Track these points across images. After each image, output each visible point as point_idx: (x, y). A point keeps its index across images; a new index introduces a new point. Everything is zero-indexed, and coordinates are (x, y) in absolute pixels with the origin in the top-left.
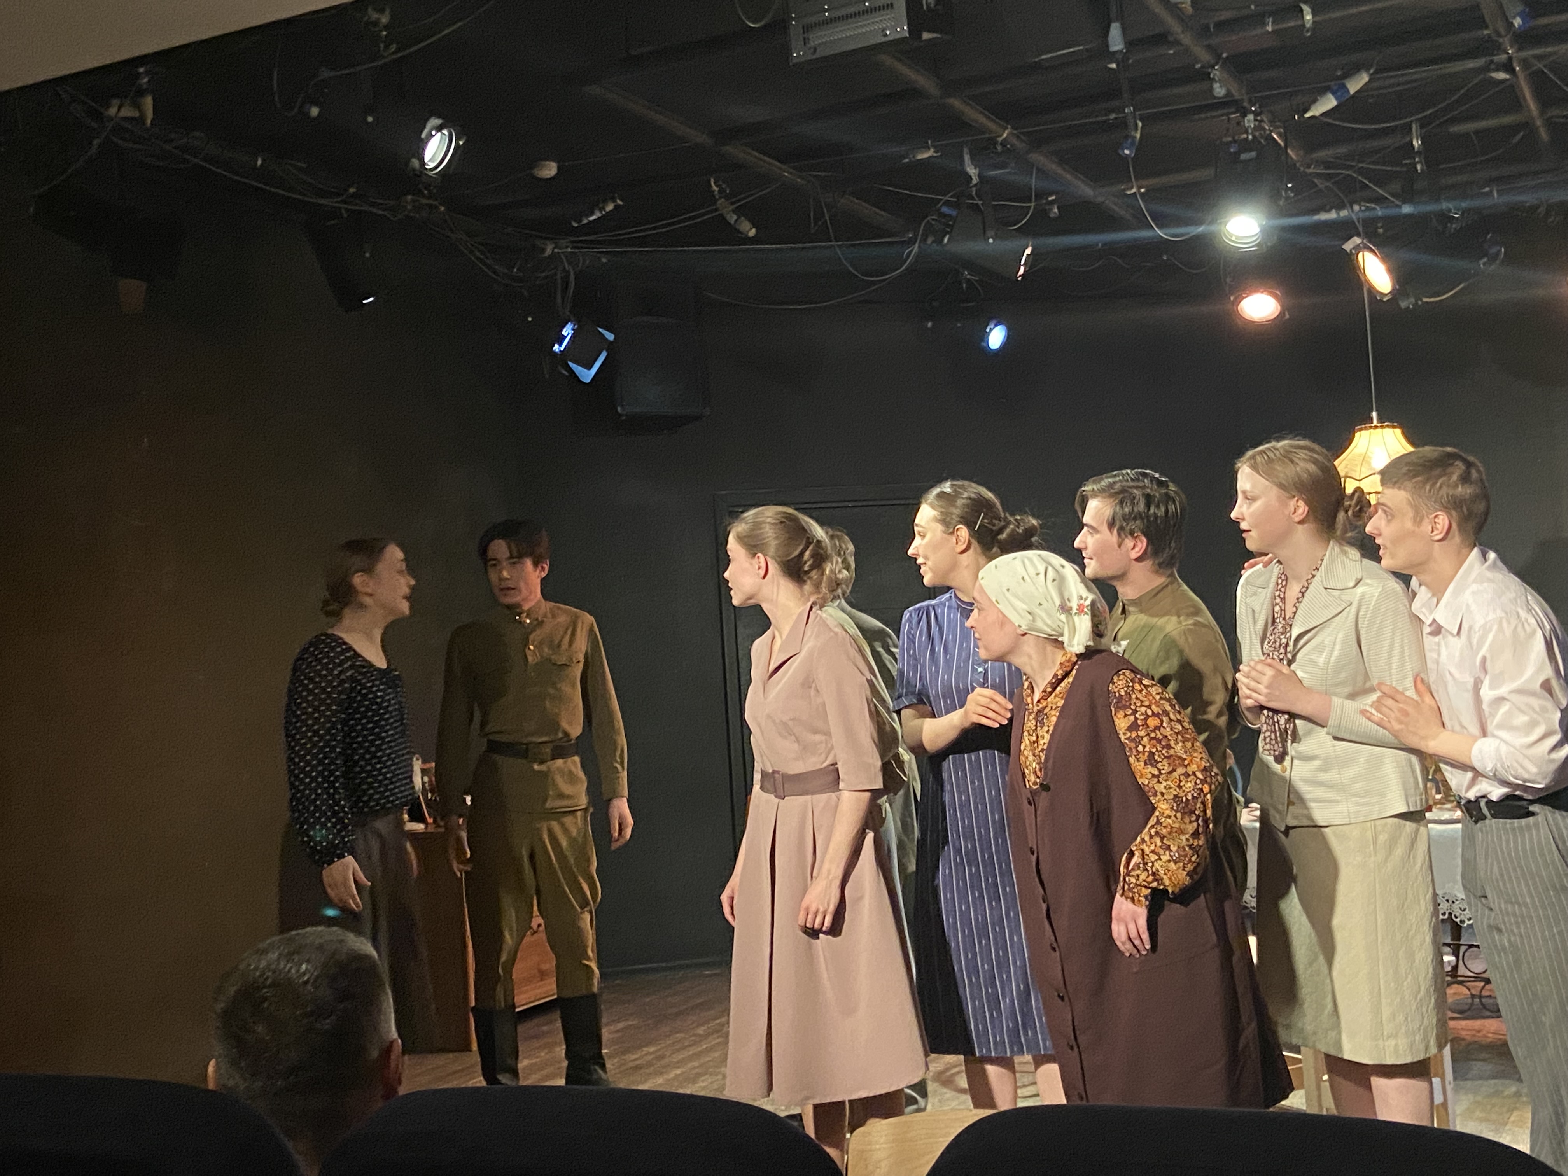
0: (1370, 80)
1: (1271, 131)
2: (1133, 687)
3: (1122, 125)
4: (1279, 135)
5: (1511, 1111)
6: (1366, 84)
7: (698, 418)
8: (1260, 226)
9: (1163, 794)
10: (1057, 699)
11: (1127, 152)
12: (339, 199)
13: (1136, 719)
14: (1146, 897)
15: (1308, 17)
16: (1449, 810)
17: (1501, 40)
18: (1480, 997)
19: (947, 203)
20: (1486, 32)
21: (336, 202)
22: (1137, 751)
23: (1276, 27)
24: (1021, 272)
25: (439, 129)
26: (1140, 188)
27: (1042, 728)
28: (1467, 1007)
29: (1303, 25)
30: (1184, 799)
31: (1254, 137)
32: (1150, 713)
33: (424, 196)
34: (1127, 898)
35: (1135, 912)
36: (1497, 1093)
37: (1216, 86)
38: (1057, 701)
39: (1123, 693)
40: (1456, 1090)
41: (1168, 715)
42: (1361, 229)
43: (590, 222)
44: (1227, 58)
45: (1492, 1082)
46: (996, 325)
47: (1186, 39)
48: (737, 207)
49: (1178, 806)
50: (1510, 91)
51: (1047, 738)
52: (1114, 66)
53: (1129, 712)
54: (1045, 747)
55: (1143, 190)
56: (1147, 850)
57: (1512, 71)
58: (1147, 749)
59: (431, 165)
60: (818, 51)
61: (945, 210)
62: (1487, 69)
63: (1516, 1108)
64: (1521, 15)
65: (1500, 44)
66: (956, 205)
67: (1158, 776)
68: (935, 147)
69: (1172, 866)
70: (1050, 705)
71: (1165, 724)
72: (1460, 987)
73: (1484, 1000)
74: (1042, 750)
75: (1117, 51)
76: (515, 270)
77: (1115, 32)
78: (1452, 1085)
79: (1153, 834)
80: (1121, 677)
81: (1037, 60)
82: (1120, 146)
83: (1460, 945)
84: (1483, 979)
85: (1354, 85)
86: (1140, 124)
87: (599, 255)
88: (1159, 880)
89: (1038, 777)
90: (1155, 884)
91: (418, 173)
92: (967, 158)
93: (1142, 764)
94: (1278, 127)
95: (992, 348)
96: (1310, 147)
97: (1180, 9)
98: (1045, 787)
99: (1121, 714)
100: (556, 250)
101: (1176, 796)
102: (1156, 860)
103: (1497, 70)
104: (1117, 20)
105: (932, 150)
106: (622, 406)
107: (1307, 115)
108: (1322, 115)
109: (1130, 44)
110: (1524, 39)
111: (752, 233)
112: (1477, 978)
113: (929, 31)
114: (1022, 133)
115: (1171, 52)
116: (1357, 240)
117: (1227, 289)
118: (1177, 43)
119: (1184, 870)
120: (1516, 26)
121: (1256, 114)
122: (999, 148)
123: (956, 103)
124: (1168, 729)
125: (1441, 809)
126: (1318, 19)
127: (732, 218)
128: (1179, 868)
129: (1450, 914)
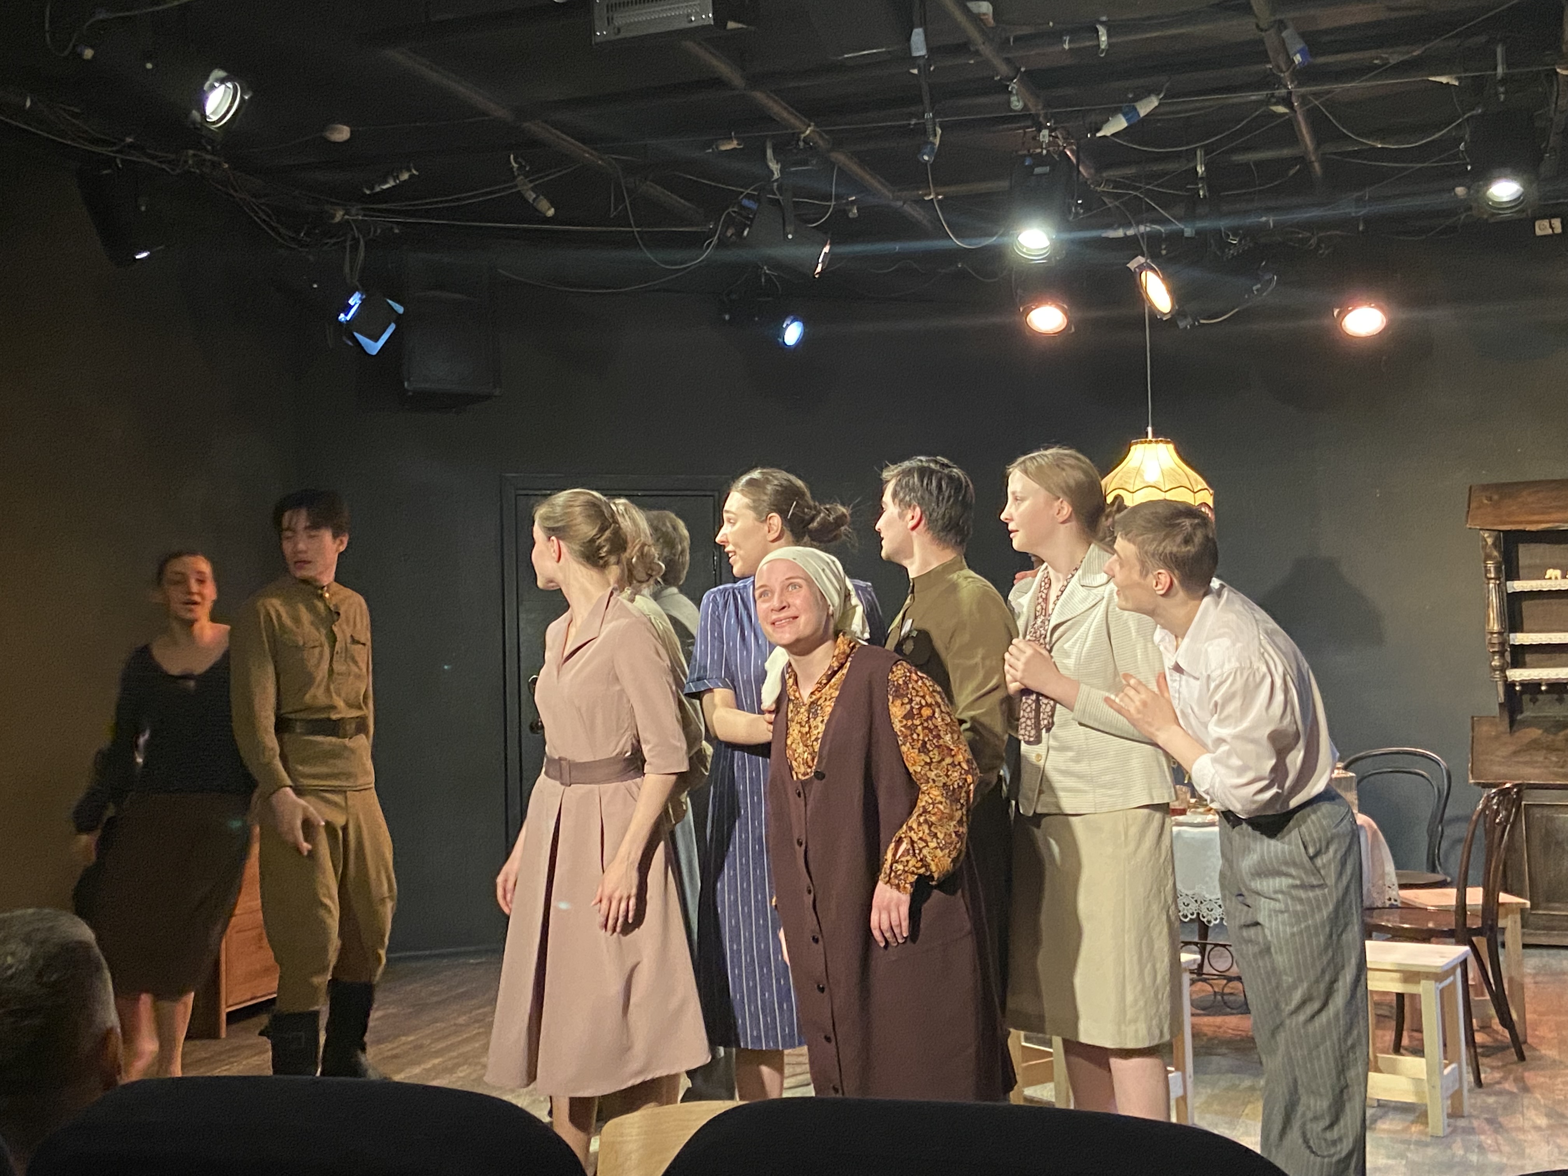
0: (1160, 104)
1: (1065, 147)
2: (910, 677)
3: (922, 131)
4: (1072, 151)
5: (1245, 1104)
6: (1156, 107)
7: (488, 397)
8: (1051, 240)
9: (934, 781)
10: (832, 690)
11: (926, 158)
12: (114, 149)
13: (912, 708)
14: (911, 883)
15: (1104, 38)
16: (1201, 813)
17: (1282, 75)
18: (1223, 994)
19: (749, 197)
20: (1269, 66)
21: (111, 151)
22: (912, 738)
23: (1072, 46)
24: (819, 269)
25: (222, 81)
26: (937, 194)
27: (815, 719)
28: (1209, 1004)
29: (1099, 46)
30: (951, 788)
31: (1048, 151)
32: (923, 702)
33: (207, 151)
34: (891, 885)
35: (899, 899)
36: (1233, 1087)
37: (1014, 99)
38: (832, 692)
39: (901, 682)
40: (1195, 1084)
41: (939, 707)
42: (1145, 249)
43: (384, 191)
44: (1025, 72)
45: (1230, 1075)
46: (792, 322)
47: (986, 50)
48: (536, 186)
49: (947, 793)
50: (1289, 124)
51: (822, 728)
52: (915, 71)
53: (906, 700)
54: (820, 736)
55: (940, 197)
56: (915, 838)
57: (1290, 105)
58: (921, 737)
59: (214, 118)
60: (622, 31)
61: (746, 202)
62: (1267, 102)
63: (1249, 1102)
64: (1301, 52)
65: (1280, 78)
66: (756, 199)
67: (929, 764)
68: (737, 139)
69: (939, 853)
70: (824, 697)
71: (937, 715)
72: (1205, 984)
73: (1225, 997)
74: (816, 739)
75: (920, 57)
76: (302, 235)
77: (918, 38)
78: (1192, 1079)
79: (922, 821)
80: (899, 667)
81: (840, 58)
82: (919, 151)
83: (1206, 944)
84: (1225, 978)
85: (1146, 107)
86: (939, 131)
87: (390, 224)
88: (926, 866)
89: (810, 767)
90: (922, 871)
91: (199, 126)
92: (769, 153)
93: (916, 751)
94: (1072, 144)
95: (788, 344)
96: (1101, 166)
97: (982, 20)
98: (819, 775)
99: (898, 702)
100: (347, 217)
101: (944, 784)
102: (924, 847)
103: (1276, 104)
104: (920, 26)
105: (735, 142)
106: (408, 380)
107: (1099, 135)
108: (1113, 135)
109: (931, 49)
110: (1304, 75)
111: (551, 212)
112: (1222, 975)
113: (735, 20)
114: (824, 131)
115: (972, 62)
116: (1141, 260)
117: (1018, 300)
118: (977, 53)
119: (949, 857)
120: (1297, 62)
121: (1051, 130)
122: (801, 144)
123: (759, 96)
124: (939, 720)
125: (1195, 813)
126: (1114, 40)
127: (531, 196)
128: (944, 856)
129: (1198, 914)
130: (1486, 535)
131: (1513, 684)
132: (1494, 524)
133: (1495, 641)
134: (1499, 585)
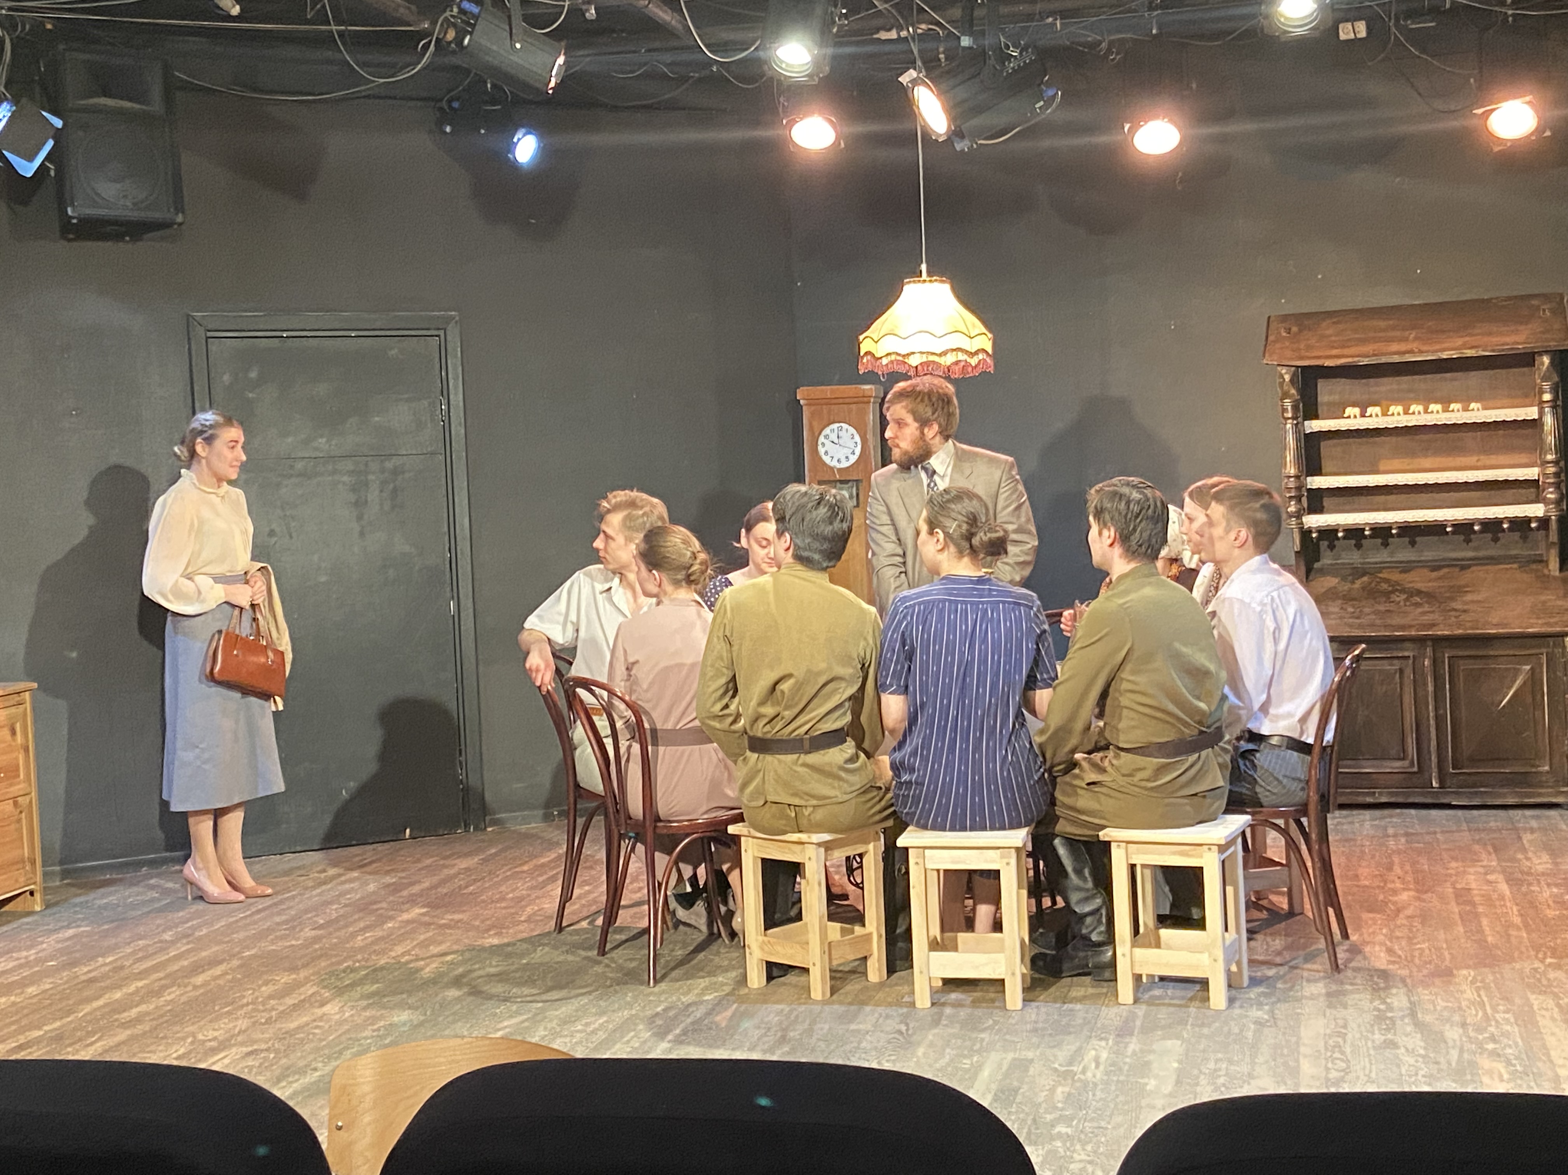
7: (169, 224)
8: (812, 55)
24: (552, 84)
42: (918, 58)
46: (524, 135)
61: (466, 5)
87: (42, 20)
95: (520, 161)
106: (72, 205)
111: (236, 10)
116: (912, 73)
117: (781, 109)
130: (1284, 371)
131: (1310, 531)
132: (1292, 359)
133: (1291, 485)
134: (1296, 425)
